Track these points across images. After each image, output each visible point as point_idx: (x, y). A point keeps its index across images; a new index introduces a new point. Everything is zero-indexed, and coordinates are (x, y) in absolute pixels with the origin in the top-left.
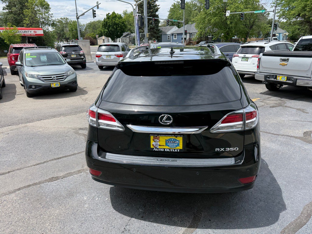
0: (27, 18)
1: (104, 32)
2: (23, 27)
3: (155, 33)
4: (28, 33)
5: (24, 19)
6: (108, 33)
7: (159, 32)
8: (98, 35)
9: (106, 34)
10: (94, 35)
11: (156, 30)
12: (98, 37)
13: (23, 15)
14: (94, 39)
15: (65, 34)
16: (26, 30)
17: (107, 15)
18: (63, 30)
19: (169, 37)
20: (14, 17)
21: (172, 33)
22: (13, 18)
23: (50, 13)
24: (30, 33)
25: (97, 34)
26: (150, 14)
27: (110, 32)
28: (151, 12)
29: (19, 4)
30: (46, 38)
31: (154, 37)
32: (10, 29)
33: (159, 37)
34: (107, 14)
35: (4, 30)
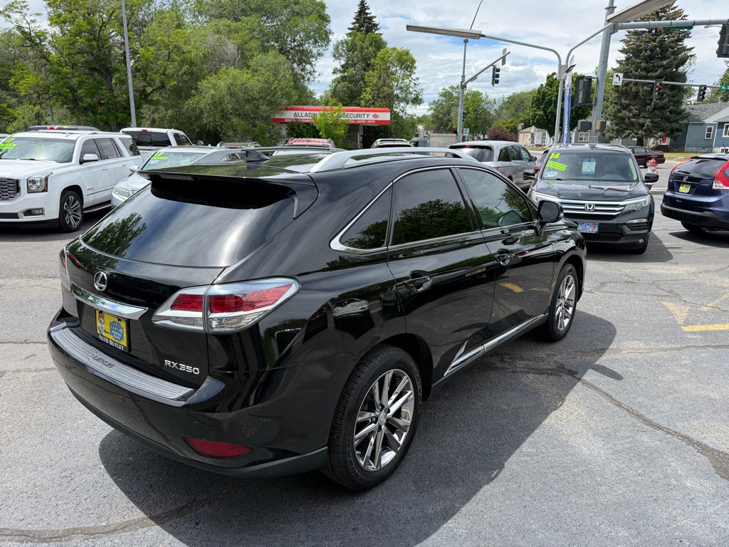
0: (368, 89)
1: (535, 116)
2: (359, 105)
3: (668, 120)
4: (363, 119)
5: (363, 89)
6: (541, 119)
7: (678, 118)
8: (522, 124)
9: (538, 120)
10: (512, 124)
11: (670, 112)
12: (523, 129)
13: (365, 82)
14: (512, 131)
15: (450, 121)
16: (360, 113)
17: (548, 77)
18: (449, 112)
19: (710, 130)
20: (348, 88)
21: (720, 121)
22: (345, 89)
23: (414, 76)
24: (366, 118)
25: (522, 122)
26: (659, 72)
27: (547, 116)
28: (662, 66)
29: (362, 60)
30: (395, 130)
31: (662, 130)
32: (331, 110)
33: (678, 130)
34: (550, 74)
35: (321, 112)
